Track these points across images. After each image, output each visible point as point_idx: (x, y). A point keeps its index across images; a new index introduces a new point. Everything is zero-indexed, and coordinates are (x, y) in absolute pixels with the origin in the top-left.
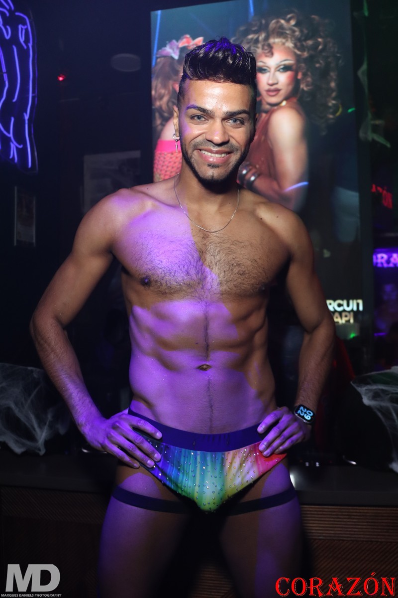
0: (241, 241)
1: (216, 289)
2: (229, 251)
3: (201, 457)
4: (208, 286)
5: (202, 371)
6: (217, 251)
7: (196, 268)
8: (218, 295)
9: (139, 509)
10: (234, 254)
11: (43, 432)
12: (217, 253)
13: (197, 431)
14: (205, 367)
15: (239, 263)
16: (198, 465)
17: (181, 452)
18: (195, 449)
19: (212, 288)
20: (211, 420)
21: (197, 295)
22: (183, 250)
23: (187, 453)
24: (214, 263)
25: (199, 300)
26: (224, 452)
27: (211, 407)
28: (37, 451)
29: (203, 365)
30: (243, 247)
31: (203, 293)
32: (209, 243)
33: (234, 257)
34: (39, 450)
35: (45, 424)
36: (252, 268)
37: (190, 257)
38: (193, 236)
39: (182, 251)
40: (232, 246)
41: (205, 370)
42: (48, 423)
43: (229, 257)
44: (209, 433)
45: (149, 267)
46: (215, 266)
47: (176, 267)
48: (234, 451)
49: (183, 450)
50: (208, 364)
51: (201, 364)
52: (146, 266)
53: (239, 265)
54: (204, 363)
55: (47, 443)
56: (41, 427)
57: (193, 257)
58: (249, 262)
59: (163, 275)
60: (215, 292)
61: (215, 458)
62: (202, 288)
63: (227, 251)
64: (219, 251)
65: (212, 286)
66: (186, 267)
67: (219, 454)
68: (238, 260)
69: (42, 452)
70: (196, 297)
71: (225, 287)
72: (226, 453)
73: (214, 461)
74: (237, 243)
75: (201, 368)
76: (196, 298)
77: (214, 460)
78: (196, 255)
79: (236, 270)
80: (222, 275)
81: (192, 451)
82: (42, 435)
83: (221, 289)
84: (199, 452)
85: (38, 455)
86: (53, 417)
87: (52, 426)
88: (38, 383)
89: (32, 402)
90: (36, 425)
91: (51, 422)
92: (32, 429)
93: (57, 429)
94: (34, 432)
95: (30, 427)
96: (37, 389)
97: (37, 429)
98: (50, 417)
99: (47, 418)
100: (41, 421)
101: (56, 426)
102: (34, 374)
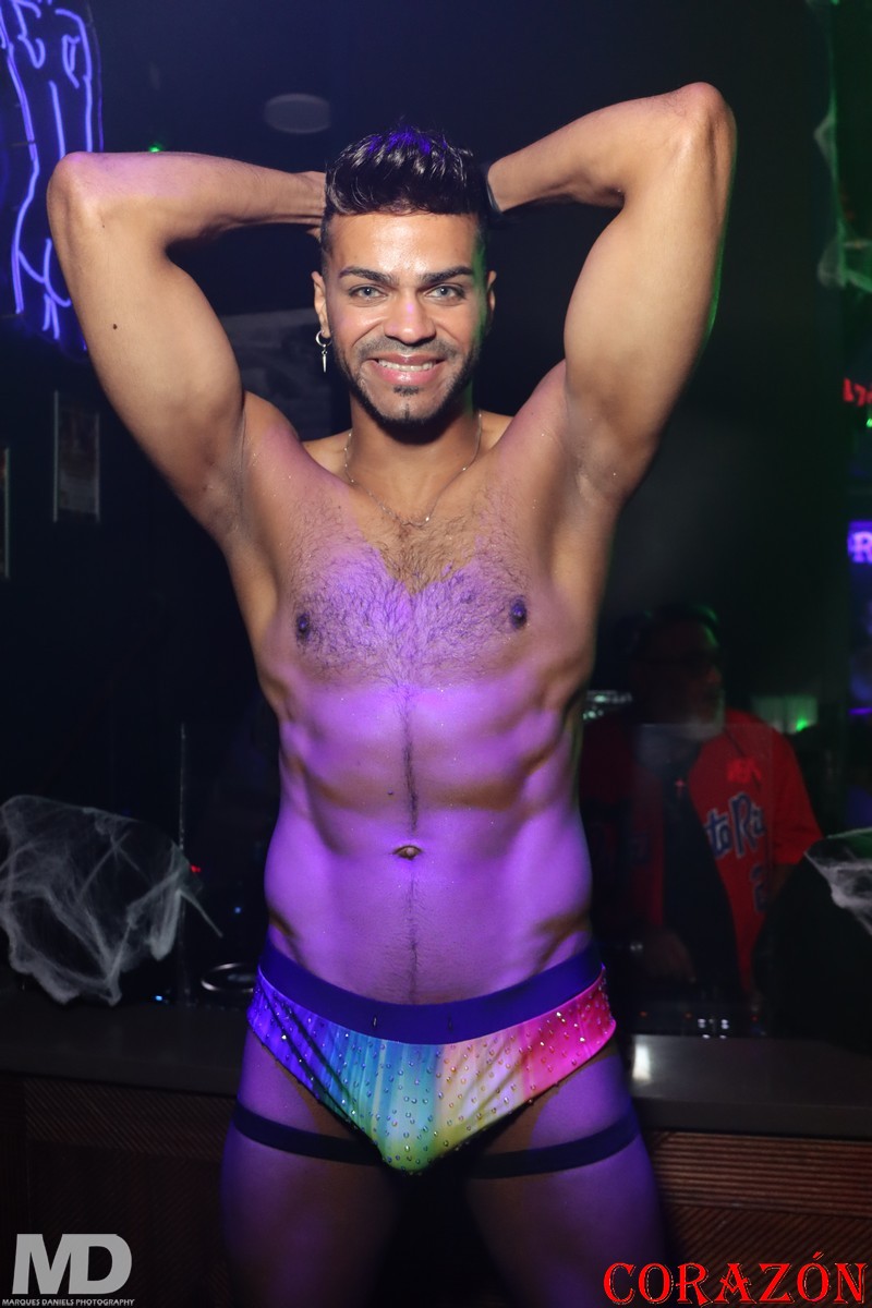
3: (388, 1054)
4: (410, 649)
5: (403, 861)
11: (115, 955)
13: (382, 995)
14: (410, 851)
16: (381, 1071)
18: (378, 1032)
20: (413, 978)
21: (388, 673)
23: (360, 1041)
26: (440, 1046)
27: (414, 947)
28: (102, 996)
29: (407, 847)
31: (400, 668)
34: (108, 994)
35: (121, 936)
41: (411, 858)
42: (126, 936)
44: (410, 1003)
48: (466, 1043)
49: (353, 1033)
50: (416, 844)
51: (401, 844)
54: (410, 842)
55: (125, 979)
56: (111, 944)
60: (425, 661)
61: (420, 1058)
62: (398, 655)
67: (429, 1049)
69: (115, 999)
70: (386, 676)
73: (415, 1065)
75: (402, 854)
76: (386, 680)
77: (416, 1061)
82: (114, 962)
85: (105, 1005)
86: (138, 922)
87: (136, 942)
88: (106, 846)
89: (92, 888)
90: (100, 941)
91: (133, 933)
92: (91, 949)
93: (148, 948)
94: (96, 956)
95: (87, 943)
96: (104, 860)
97: (104, 950)
98: (131, 921)
99: (126, 924)
100: (113, 932)
101: (146, 942)
102: (96, 824)
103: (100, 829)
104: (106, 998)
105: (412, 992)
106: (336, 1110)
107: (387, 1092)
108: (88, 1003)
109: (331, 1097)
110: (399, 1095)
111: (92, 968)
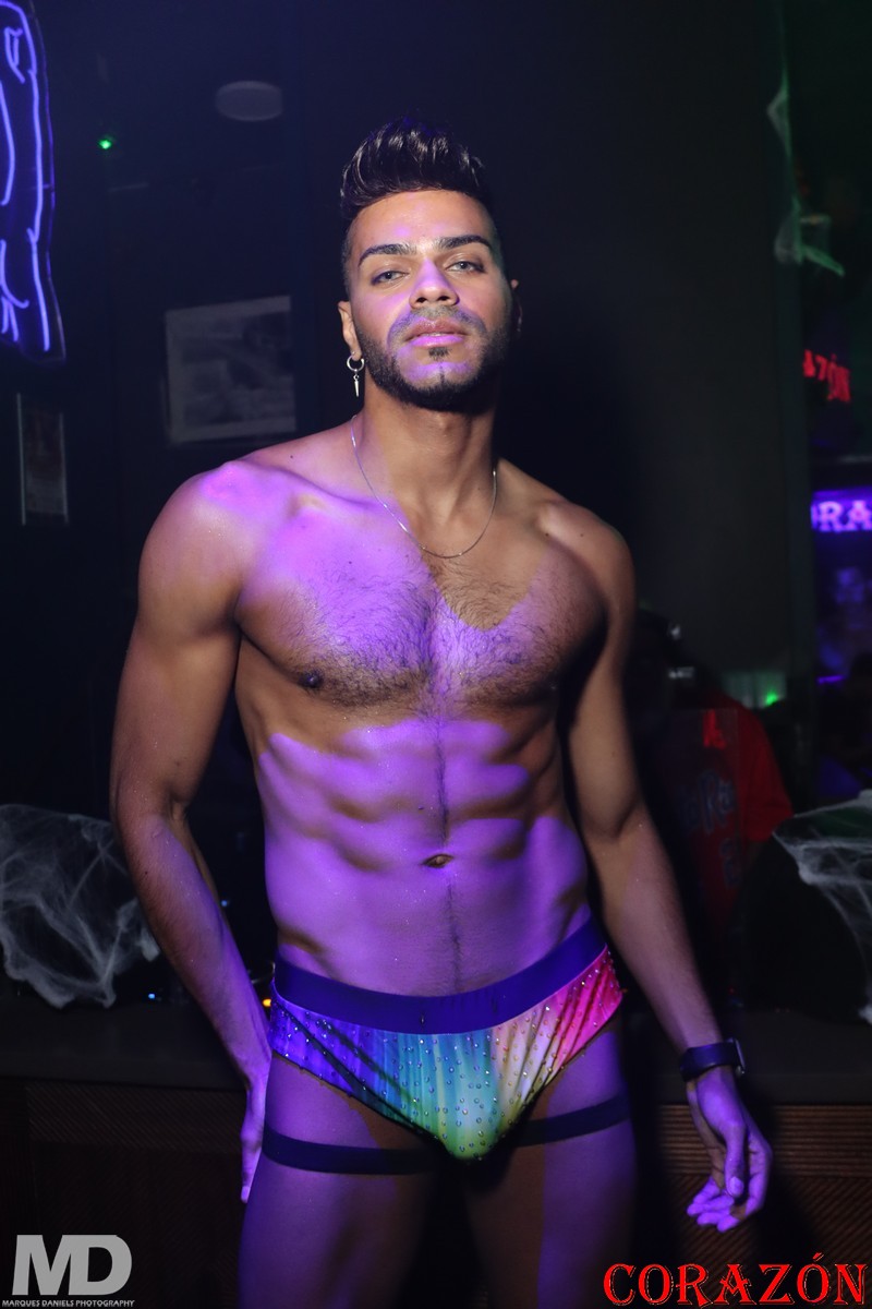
0: (508, 584)
1: (458, 693)
2: (486, 608)
3: (441, 1047)
4: (443, 685)
5: (432, 869)
6: (459, 607)
7: (419, 646)
8: (462, 705)
9: (323, 1175)
10: (496, 615)
11: (108, 957)
12: (459, 613)
13: (429, 990)
14: (439, 859)
15: (508, 634)
16: (439, 1065)
17: (396, 1041)
18: (427, 1030)
19: (449, 689)
20: (457, 967)
21: (419, 706)
22: (391, 607)
23: (410, 1041)
24: (453, 635)
25: (421, 716)
26: (489, 1029)
27: (455, 939)
28: (97, 999)
29: (436, 856)
30: (513, 597)
31: (432, 702)
32: (441, 587)
33: (496, 621)
34: (103, 996)
35: (113, 940)
36: (535, 647)
37: (407, 624)
38: (411, 571)
39: (389, 610)
40: (490, 595)
41: (440, 865)
42: (118, 939)
43: (485, 622)
44: (455, 993)
45: (322, 652)
46: (456, 642)
47: (379, 650)
48: (510, 1022)
49: (401, 1035)
50: (445, 852)
51: (431, 854)
52: (313, 651)
53: (508, 640)
54: (438, 852)
55: (118, 981)
56: (104, 949)
57: (412, 623)
58: (529, 633)
59: (351, 670)
60: (457, 698)
61: (473, 1045)
62: (430, 691)
63: (482, 607)
64: (464, 607)
65: (449, 685)
66: (399, 647)
67: (479, 1034)
68: (505, 627)
69: (110, 1000)
70: (416, 710)
71: (476, 689)
72: (495, 1028)
73: (469, 1052)
74: (502, 589)
75: (432, 864)
76: (417, 713)
77: (470, 1049)
78: (416, 618)
79: (501, 651)
80: (471, 663)
81: (419, 1036)
82: (107, 965)
83: (469, 692)
84: (435, 1037)
85: (101, 1006)
86: (128, 926)
87: (127, 944)
88: (93, 853)
89: (82, 893)
90: (92, 946)
91: (124, 936)
92: (84, 954)
93: (140, 950)
94: (88, 960)
95: (80, 949)
96: (92, 866)
97: (97, 954)
98: (121, 924)
99: (117, 928)
100: (104, 936)
101: (137, 944)
102: (83, 831)
103: (86, 836)
104: (100, 1000)
105: (457, 981)
106: (396, 1117)
107: (450, 1083)
108: (84, 1006)
109: (389, 1106)
110: (463, 1084)
111: (85, 971)
